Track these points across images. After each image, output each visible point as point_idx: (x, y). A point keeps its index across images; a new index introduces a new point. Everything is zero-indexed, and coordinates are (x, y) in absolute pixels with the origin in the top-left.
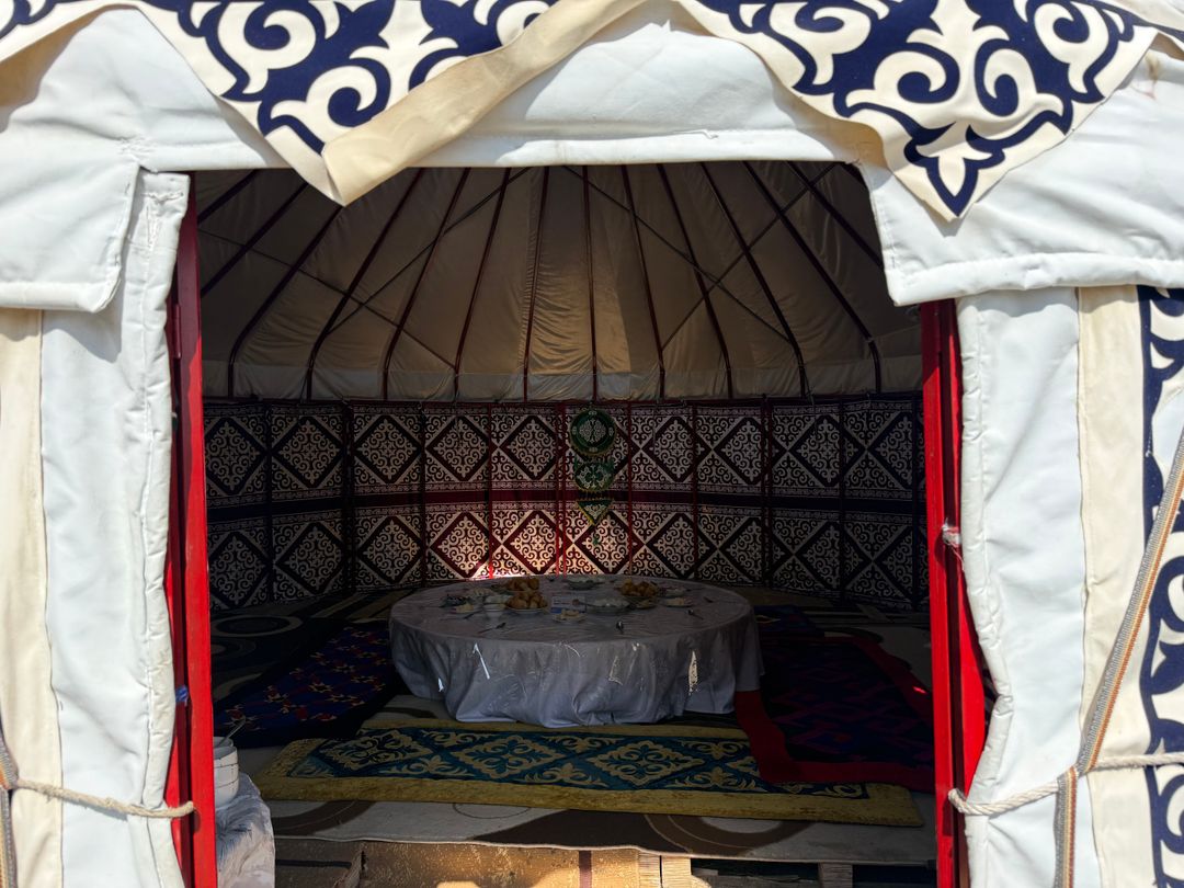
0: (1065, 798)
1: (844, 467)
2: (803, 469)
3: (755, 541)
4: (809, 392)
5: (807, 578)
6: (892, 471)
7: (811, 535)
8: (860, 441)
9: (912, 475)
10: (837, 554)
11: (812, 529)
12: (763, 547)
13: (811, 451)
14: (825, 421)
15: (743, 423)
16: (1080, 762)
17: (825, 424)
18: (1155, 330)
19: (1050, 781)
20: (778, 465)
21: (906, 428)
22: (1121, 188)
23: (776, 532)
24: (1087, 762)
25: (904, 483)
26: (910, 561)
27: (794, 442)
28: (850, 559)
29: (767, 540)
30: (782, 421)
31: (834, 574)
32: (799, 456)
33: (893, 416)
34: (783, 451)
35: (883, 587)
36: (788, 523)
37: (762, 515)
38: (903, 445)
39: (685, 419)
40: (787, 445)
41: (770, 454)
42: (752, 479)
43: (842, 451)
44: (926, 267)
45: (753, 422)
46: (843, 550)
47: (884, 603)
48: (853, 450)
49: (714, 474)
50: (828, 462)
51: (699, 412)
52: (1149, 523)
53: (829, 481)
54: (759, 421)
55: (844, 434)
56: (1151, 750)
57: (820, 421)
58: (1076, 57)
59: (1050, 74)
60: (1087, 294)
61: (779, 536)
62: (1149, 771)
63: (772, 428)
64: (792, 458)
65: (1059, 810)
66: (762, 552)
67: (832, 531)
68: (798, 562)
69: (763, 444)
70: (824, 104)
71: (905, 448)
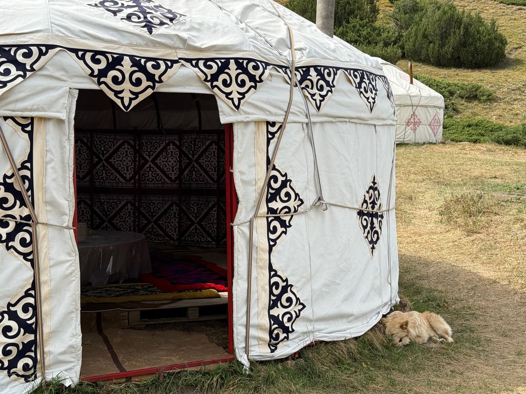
0: (251, 222)
1: (181, 171)
2: (159, 172)
3: (130, 215)
4: (162, 127)
5: (160, 235)
6: (207, 172)
7: (162, 210)
8: (190, 156)
9: (217, 175)
10: (177, 220)
11: (163, 206)
12: (134, 219)
13: (163, 161)
14: (171, 144)
15: (123, 144)
16: (254, 216)
17: (171, 146)
18: (269, 130)
19: (249, 219)
20: (143, 170)
21: (214, 150)
22: (263, 102)
23: (142, 210)
24: (255, 216)
25: (212, 179)
26: (215, 221)
27: (153, 157)
28: (184, 223)
29: (137, 214)
30: (146, 143)
31: (175, 232)
32: (156, 165)
33: (207, 143)
34: (147, 161)
35: (201, 237)
36: (149, 204)
37: (134, 200)
38: (212, 159)
39: (85, 140)
40: (149, 158)
41: (139, 163)
42: (128, 178)
43: (180, 161)
44: (227, 116)
45: (129, 144)
46: (180, 218)
47: (201, 245)
48: (186, 161)
49: (104, 175)
50: (173, 168)
51: (95, 136)
52: (267, 169)
53: (173, 179)
54: (132, 143)
55: (182, 152)
56: (267, 214)
57: (168, 144)
58: (257, 73)
59: (252, 78)
60: (257, 123)
61: (144, 211)
62: (267, 218)
63: (141, 148)
64: (152, 165)
65: (250, 224)
66: (134, 221)
67: (174, 207)
68: (155, 226)
69: (134, 157)
70: (209, 84)
71: (213, 160)
